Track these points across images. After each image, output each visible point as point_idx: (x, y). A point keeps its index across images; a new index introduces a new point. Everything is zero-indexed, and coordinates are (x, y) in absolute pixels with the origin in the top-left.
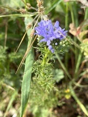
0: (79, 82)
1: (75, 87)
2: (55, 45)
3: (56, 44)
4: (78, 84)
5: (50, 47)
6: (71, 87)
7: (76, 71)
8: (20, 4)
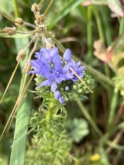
0: (116, 140)
1: (108, 150)
2: (65, 90)
3: (67, 88)
4: (113, 144)
5: (57, 94)
6: (101, 150)
7: (110, 120)
8: (7, 6)
